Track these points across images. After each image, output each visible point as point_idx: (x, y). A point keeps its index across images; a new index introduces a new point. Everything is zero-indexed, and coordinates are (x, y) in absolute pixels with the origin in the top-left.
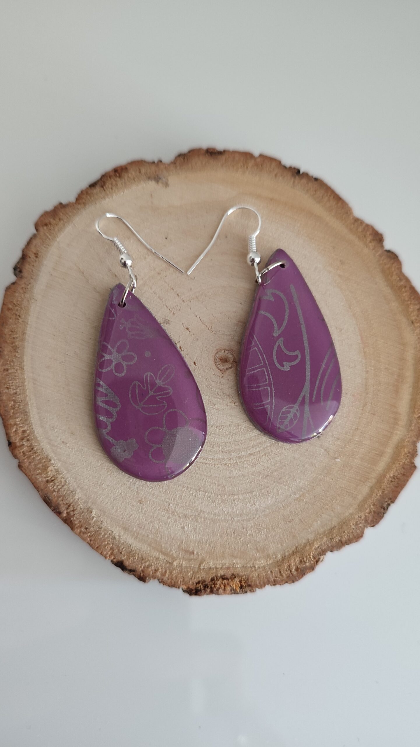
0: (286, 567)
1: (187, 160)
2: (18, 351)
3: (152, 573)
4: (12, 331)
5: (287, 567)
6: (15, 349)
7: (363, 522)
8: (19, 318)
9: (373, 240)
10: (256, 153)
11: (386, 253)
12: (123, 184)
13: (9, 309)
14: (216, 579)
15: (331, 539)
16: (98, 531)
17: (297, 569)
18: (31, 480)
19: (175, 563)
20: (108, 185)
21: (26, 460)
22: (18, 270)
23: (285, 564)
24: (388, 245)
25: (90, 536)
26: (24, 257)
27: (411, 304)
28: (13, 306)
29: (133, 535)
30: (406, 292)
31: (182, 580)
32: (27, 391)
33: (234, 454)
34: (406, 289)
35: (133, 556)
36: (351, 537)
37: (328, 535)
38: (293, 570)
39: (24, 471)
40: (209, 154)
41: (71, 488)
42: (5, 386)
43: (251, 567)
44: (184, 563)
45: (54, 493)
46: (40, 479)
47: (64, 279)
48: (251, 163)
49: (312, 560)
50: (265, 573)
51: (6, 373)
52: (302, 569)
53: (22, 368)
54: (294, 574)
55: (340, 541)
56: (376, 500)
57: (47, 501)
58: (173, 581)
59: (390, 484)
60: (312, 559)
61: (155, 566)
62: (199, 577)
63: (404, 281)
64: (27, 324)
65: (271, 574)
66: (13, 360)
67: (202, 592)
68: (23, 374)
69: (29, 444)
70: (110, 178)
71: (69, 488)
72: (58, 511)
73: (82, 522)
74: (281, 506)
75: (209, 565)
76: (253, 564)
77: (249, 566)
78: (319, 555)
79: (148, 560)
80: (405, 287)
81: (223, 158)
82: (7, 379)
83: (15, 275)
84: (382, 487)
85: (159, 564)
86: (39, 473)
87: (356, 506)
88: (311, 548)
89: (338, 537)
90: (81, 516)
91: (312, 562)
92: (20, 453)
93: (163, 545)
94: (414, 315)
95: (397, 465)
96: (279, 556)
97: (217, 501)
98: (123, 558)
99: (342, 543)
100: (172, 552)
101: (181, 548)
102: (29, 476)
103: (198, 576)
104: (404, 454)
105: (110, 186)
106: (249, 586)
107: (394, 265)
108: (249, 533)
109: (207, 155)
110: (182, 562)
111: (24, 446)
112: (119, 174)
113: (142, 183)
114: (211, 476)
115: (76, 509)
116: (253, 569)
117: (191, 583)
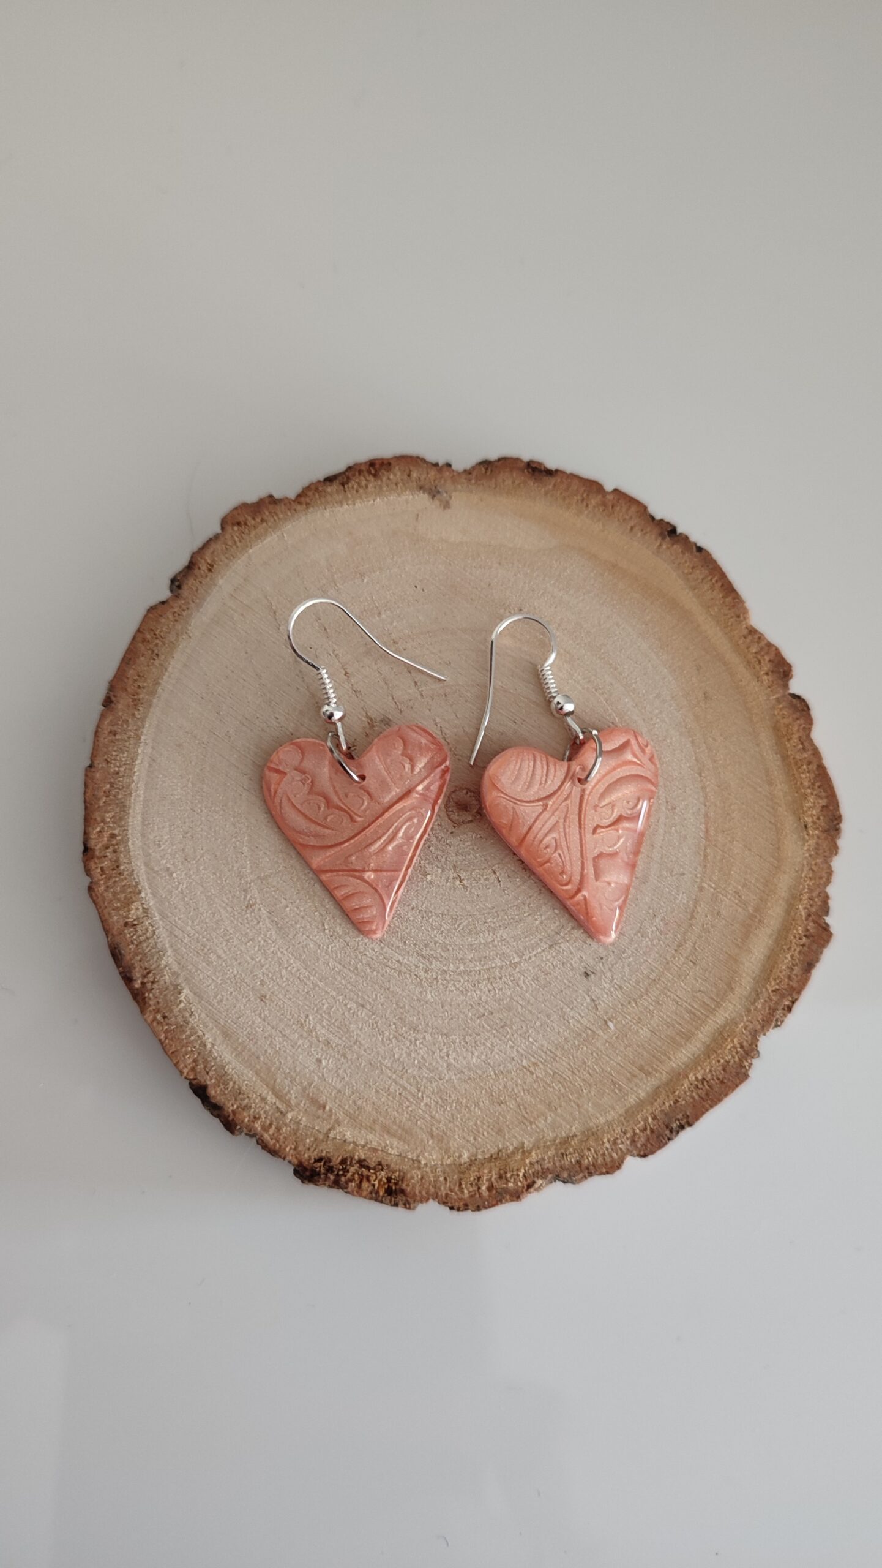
0: (472, 1179)
1: (492, 471)
2: (140, 709)
3: (249, 1121)
4: (139, 676)
5: (474, 1179)
6: (136, 703)
7: (628, 1142)
8: (155, 658)
9: (772, 671)
10: (609, 487)
11: (790, 698)
12: (377, 487)
13: (144, 640)
14: (349, 1163)
15: (562, 1154)
16: (181, 1026)
17: (490, 1188)
18: (101, 916)
19: (289, 1116)
20: (352, 483)
21: (102, 882)
22: (176, 583)
23: (474, 1172)
24: (796, 686)
25: (166, 1032)
26: (191, 566)
27: (812, 794)
28: (152, 638)
29: (235, 1049)
30: (808, 772)
31: (293, 1147)
32: (136, 774)
33: (436, 965)
34: (810, 767)
35: (226, 1084)
36: (599, 1162)
37: (559, 1146)
38: (484, 1188)
39: (95, 898)
40: (530, 470)
41: (159, 946)
42: (106, 757)
43: (413, 1161)
44: (304, 1119)
45: (131, 947)
46: (116, 918)
47: (242, 614)
48: (594, 501)
49: (520, 1181)
50: (434, 1177)
51: (111, 738)
52: (499, 1190)
53: (138, 736)
54: (484, 1194)
55: (578, 1162)
56: (662, 1111)
57: (116, 954)
58: (278, 1145)
59: (692, 1091)
60: (521, 1179)
61: (255, 1110)
62: (322, 1151)
63: (810, 752)
64: (166, 670)
65: (444, 1182)
66: (127, 721)
67: (320, 1178)
68: (137, 745)
69: (115, 858)
70: (360, 474)
71: (156, 943)
72: (128, 975)
73: (161, 1005)
74: (492, 1073)
75: (345, 1135)
76: (418, 1156)
77: (410, 1157)
78: (536, 1175)
79: (248, 1097)
80: (809, 763)
81: (553, 480)
82: (110, 748)
83: (171, 591)
84: (677, 1093)
85: (263, 1108)
86: (117, 908)
87: (622, 1111)
88: (523, 1160)
89: (577, 1155)
90: (161, 994)
91: (520, 1184)
92: (97, 868)
93: (279, 1080)
94: (812, 815)
95: (714, 1062)
96: (466, 1156)
97: (388, 1034)
98: (209, 1083)
99: (580, 1167)
100: (289, 1095)
101: (307, 1092)
102: (100, 907)
103: (321, 1148)
104: (732, 1047)
105: (356, 486)
106: (403, 1191)
107: (798, 722)
108: (425, 1101)
109: (526, 471)
110: (302, 1117)
111: (106, 859)
112: (376, 471)
113: (407, 493)
114: (388, 989)
115: (158, 981)
116: (416, 1165)
117: (306, 1155)
